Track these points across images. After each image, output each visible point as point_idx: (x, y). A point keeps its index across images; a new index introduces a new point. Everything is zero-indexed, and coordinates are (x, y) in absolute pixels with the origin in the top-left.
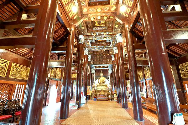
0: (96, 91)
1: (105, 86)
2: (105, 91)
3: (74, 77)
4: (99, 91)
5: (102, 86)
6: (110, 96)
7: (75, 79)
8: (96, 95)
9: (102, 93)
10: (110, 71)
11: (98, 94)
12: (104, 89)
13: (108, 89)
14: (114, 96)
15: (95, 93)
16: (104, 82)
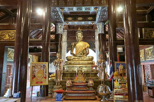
0: (64, 75)
1: (86, 62)
2: (87, 75)
3: (7, 37)
4: (73, 75)
5: (81, 62)
6: (100, 89)
7: (10, 44)
8: (63, 84)
9: (80, 80)
10: (99, 30)
11: (68, 83)
12: (84, 69)
13: (94, 68)
14: (112, 88)
15: (60, 79)
16: (84, 52)
